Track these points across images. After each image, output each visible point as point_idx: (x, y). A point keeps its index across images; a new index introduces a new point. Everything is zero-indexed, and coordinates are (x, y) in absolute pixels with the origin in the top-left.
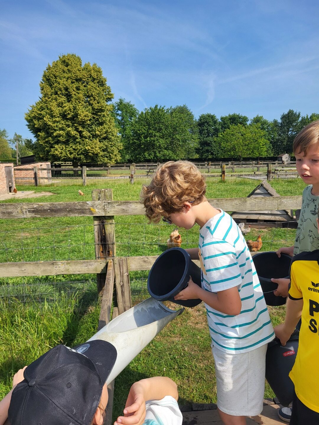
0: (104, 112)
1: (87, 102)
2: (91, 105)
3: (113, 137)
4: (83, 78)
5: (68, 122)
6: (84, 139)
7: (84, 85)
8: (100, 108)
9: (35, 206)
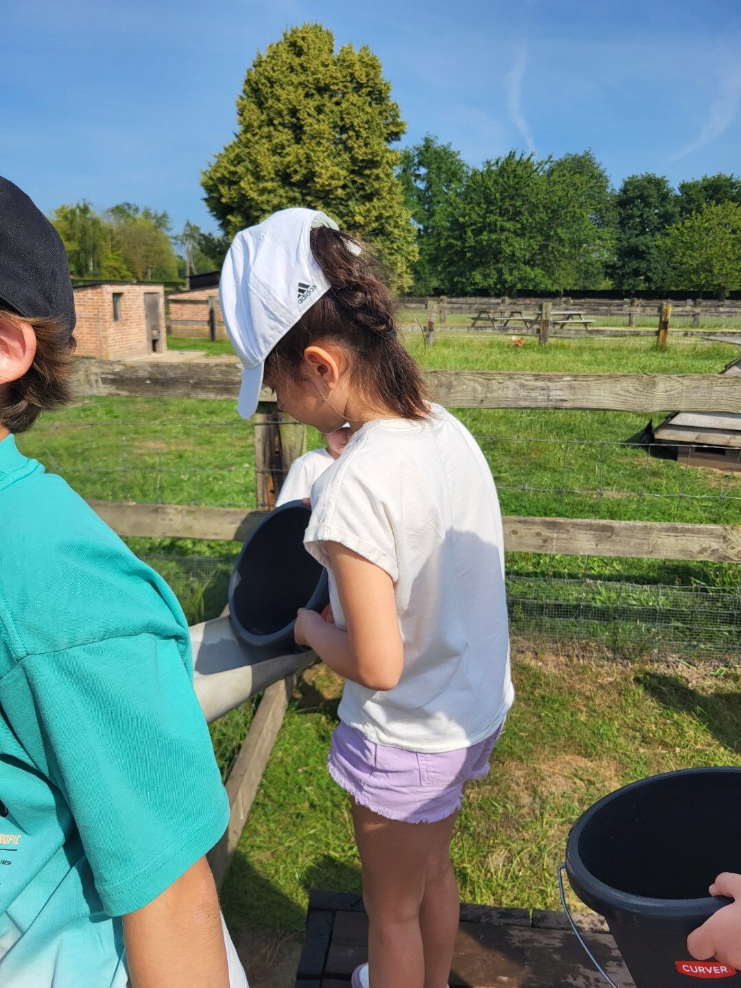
0: (377, 167)
1: (339, 143)
2: (349, 149)
3: (396, 231)
4: (334, 84)
5: (294, 191)
7: (334, 99)
8: (370, 157)
9: (118, 369)
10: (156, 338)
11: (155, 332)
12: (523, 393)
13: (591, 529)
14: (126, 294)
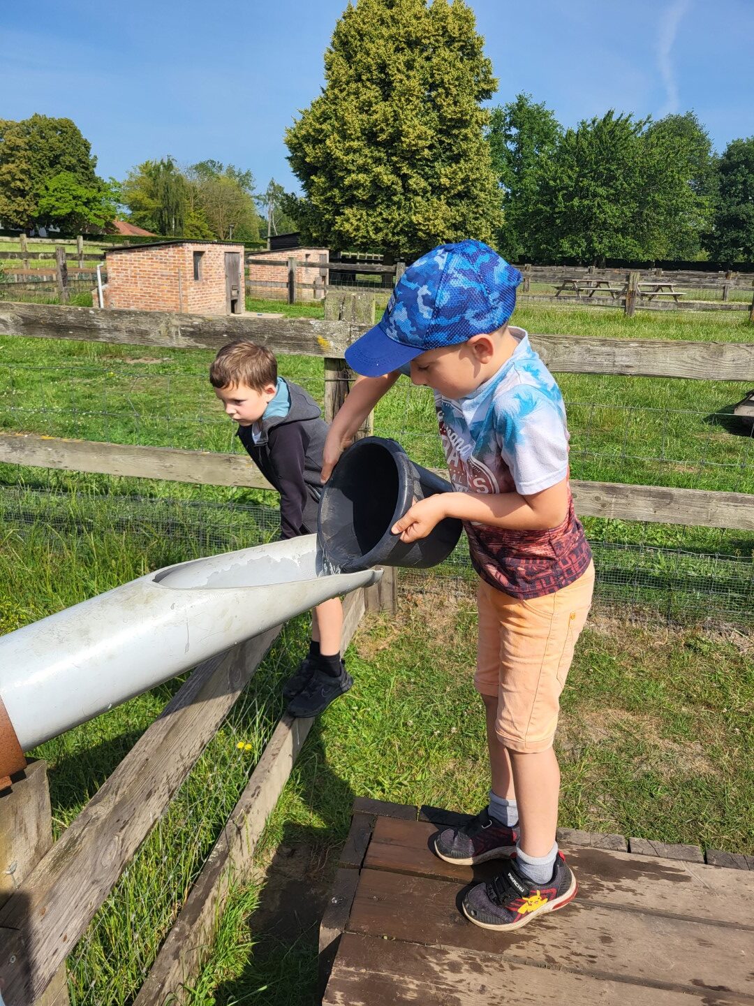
0: (466, 127)
1: (428, 101)
2: (437, 108)
3: (482, 195)
4: (425, 37)
5: (379, 151)
6: (410, 195)
7: (425, 54)
8: (460, 115)
9: (197, 322)
10: (235, 298)
11: (234, 293)
12: (589, 358)
13: (650, 496)
14: (207, 252)
